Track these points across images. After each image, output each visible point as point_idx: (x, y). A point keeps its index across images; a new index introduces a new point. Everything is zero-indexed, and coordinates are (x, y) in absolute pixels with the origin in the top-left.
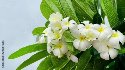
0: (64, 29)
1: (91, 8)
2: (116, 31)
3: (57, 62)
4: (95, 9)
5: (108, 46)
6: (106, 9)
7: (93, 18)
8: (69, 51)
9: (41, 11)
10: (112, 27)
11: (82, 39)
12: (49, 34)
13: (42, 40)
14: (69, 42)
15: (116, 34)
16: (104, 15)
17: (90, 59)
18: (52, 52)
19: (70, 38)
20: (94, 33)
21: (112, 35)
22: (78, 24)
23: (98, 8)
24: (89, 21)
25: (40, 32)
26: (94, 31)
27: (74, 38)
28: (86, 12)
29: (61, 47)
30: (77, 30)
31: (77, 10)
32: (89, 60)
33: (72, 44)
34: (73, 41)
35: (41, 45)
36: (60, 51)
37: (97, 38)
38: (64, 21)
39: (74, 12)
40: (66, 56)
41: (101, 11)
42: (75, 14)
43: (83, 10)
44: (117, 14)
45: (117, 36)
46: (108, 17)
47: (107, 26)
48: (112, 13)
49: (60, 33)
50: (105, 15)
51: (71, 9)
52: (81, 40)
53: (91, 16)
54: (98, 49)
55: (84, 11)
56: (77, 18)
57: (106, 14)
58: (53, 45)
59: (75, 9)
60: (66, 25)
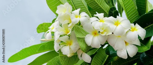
0: (74, 23)
1: (106, 2)
2: (135, 25)
3: (67, 62)
4: (111, 3)
5: (126, 43)
6: (123, 2)
7: (108, 13)
8: (80, 49)
9: (47, 3)
10: (129, 20)
11: (95, 34)
12: (56, 29)
13: (48, 37)
14: (80, 37)
15: (135, 28)
16: (121, 10)
17: (106, 60)
18: (60, 51)
19: (81, 33)
20: (109, 26)
21: (130, 29)
22: (90, 17)
23: (115, 2)
24: (103, 14)
25: (46, 29)
26: (109, 24)
27: (86, 33)
28: (101, 6)
29: (70, 45)
30: (89, 23)
31: (89, 4)
32: (104, 62)
33: (83, 40)
34: (84, 37)
35: (47, 45)
36: (70, 48)
37: (113, 33)
38: (74, 14)
39: (86, 5)
40: (77, 56)
41: (118, 5)
42: (87, 8)
43: (97, 3)
44: (137, 8)
45: (136, 30)
46: (126, 11)
47: (124, 19)
48: (131, 7)
49: (70, 27)
50: (123, 10)
51: (83, 2)
52: (94, 36)
53: (106, 10)
54: (114, 45)
55: (98, 5)
56: (90, 13)
57: (124, 8)
58: (62, 42)
59: (87, 3)
60: (77, 17)
